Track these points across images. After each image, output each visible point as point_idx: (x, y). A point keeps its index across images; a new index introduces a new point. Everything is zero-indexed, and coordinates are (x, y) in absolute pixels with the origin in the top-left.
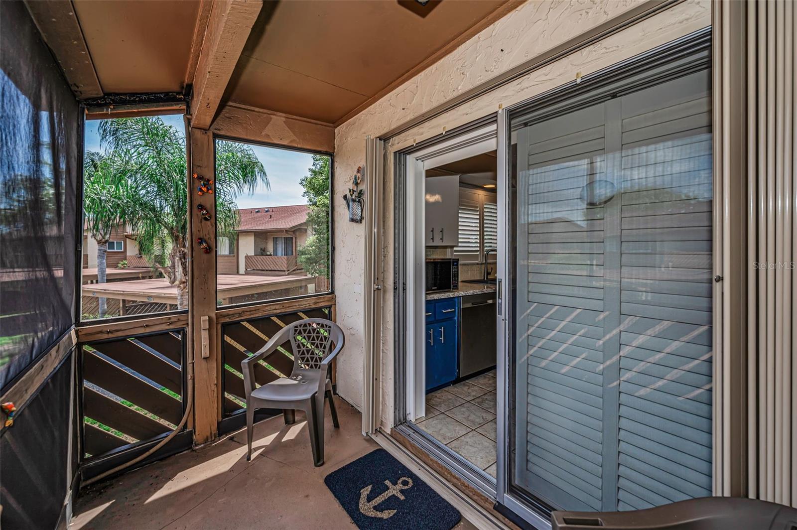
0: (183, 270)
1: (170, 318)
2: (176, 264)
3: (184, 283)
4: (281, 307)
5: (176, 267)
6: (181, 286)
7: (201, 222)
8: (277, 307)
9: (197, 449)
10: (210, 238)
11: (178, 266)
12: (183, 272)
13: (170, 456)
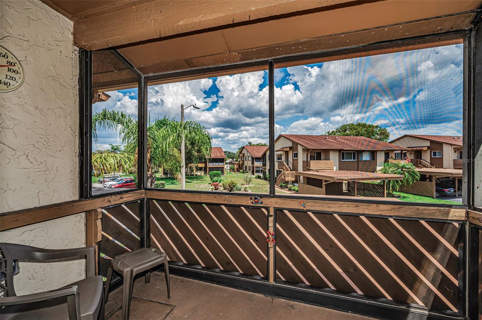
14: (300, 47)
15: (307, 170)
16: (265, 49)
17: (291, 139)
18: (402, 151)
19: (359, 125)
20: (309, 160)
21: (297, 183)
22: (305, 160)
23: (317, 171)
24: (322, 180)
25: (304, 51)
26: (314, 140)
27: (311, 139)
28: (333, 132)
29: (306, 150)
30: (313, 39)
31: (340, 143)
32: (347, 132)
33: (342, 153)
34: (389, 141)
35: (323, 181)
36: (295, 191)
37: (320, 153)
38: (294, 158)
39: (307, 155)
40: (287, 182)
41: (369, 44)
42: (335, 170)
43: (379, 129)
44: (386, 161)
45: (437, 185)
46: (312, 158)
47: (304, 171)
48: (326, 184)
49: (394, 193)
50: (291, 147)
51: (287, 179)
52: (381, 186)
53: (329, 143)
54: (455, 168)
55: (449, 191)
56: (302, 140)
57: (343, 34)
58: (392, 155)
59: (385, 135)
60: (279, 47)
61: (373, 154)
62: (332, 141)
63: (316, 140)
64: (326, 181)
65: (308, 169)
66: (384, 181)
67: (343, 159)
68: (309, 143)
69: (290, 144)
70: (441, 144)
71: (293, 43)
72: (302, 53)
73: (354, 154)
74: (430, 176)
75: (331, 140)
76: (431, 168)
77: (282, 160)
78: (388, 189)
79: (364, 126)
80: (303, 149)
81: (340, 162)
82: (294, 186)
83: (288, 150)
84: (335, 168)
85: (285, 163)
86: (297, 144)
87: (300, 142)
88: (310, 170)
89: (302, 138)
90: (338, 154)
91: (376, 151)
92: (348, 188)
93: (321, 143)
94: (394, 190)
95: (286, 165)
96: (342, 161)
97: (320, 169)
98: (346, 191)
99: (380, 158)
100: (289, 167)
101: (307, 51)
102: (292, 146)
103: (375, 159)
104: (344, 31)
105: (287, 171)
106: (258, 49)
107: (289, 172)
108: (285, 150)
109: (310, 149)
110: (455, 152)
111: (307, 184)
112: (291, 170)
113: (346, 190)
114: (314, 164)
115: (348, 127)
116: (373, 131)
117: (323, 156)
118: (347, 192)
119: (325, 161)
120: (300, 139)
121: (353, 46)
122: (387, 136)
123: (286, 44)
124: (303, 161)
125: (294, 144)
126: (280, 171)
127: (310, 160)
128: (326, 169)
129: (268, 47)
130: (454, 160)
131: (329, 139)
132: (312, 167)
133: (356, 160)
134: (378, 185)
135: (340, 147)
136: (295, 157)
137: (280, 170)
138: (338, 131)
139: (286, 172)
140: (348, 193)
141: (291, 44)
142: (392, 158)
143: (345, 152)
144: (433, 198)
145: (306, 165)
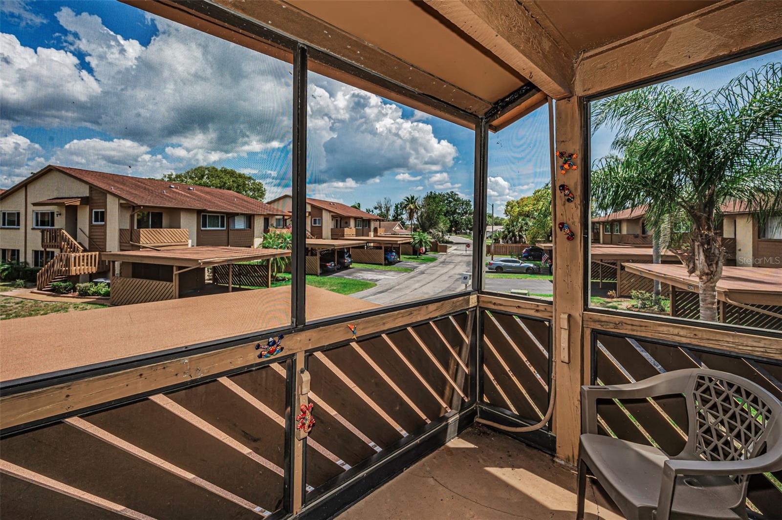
0: (706, 258)
1: (538, 306)
2: (696, 250)
3: (707, 274)
4: (692, 336)
5: (696, 253)
6: (704, 277)
7: (564, 204)
8: (682, 332)
9: (557, 462)
10: (574, 223)
11: (699, 253)
12: (706, 261)
13: (535, 448)
14: (359, 52)
15: (130, 248)
16: (305, 17)
17: (85, 179)
18: (284, 216)
19: (225, 171)
20: (135, 228)
21: (106, 278)
22: (128, 227)
23: (155, 249)
24: (173, 266)
25: (358, 61)
26: (145, 189)
27: (139, 186)
28: (178, 176)
29: (127, 206)
30: (381, 52)
31: (200, 198)
32: (205, 179)
33: (204, 216)
34: (265, 201)
35: (175, 268)
36: (100, 294)
37: (160, 215)
38: (94, 223)
39: (132, 217)
40: (76, 279)
41: (424, 94)
42: (190, 246)
43: (252, 181)
44: (266, 230)
45: (321, 259)
46: (142, 224)
47: (122, 250)
48: (179, 273)
49: (279, 275)
50: (87, 198)
51: (74, 270)
52: (264, 267)
53: (177, 196)
54: (332, 239)
55: (331, 265)
56: (116, 184)
57: (412, 66)
58: (273, 221)
59: (259, 191)
60: (331, 32)
61: (250, 219)
62: (183, 193)
63: (150, 188)
64: (180, 268)
65: (132, 245)
66: (268, 260)
67: (205, 226)
68: (134, 192)
69: (85, 192)
70: (320, 210)
71: (355, 41)
72: (353, 62)
73: (223, 218)
74: (312, 248)
75: (180, 192)
76: (312, 238)
77: (56, 227)
78: (273, 271)
79: (232, 173)
80: (121, 205)
81: (199, 231)
82: (96, 284)
83: (78, 203)
84: (190, 242)
85: (66, 233)
86: (104, 193)
87: (113, 190)
88: (138, 248)
89: (118, 182)
90: (195, 217)
91: (254, 215)
92: (214, 276)
93: (161, 196)
94: (279, 271)
95: (72, 239)
96: (202, 230)
97: (161, 244)
98: (209, 282)
99: (259, 224)
100: (80, 244)
101: (362, 64)
102: (88, 195)
103: (252, 228)
104: (416, 64)
105: (74, 251)
106: (295, 10)
107: (81, 254)
108: (68, 203)
109: (140, 206)
110: (332, 220)
111: (133, 277)
112: (85, 250)
113: (210, 280)
114: (147, 236)
115: (207, 172)
116: (244, 184)
117: (165, 222)
118: (211, 282)
119: (172, 230)
120: (112, 183)
121: (409, 88)
122: (262, 195)
123: (344, 33)
124: (121, 230)
125: (93, 192)
126: (48, 253)
127: (138, 227)
128: (172, 244)
129: (315, 19)
130: (332, 229)
131: (177, 188)
132: (143, 241)
133: (225, 228)
134: (259, 266)
135: (198, 206)
136: (96, 220)
137: (48, 250)
138: (188, 175)
139: (73, 255)
140: (213, 283)
141: (350, 39)
142: (272, 225)
143: (208, 214)
144: (318, 276)
145: (129, 239)
